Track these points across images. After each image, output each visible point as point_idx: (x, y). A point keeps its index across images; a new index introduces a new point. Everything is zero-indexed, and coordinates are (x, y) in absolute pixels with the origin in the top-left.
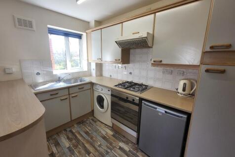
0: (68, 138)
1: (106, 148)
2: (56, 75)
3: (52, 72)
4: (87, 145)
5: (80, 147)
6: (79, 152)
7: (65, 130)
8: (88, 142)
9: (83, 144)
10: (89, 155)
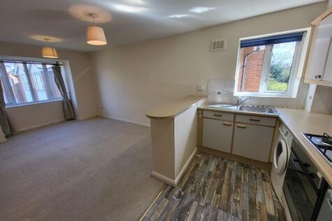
0: (217, 166)
1: (239, 210)
2: (237, 97)
3: (233, 93)
4: (224, 186)
5: (218, 180)
6: (213, 183)
7: (222, 159)
8: (230, 185)
9: (223, 182)
10: (217, 193)
